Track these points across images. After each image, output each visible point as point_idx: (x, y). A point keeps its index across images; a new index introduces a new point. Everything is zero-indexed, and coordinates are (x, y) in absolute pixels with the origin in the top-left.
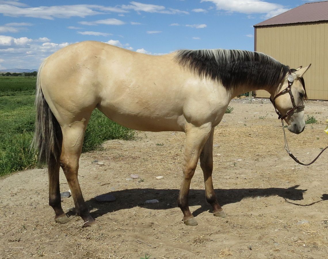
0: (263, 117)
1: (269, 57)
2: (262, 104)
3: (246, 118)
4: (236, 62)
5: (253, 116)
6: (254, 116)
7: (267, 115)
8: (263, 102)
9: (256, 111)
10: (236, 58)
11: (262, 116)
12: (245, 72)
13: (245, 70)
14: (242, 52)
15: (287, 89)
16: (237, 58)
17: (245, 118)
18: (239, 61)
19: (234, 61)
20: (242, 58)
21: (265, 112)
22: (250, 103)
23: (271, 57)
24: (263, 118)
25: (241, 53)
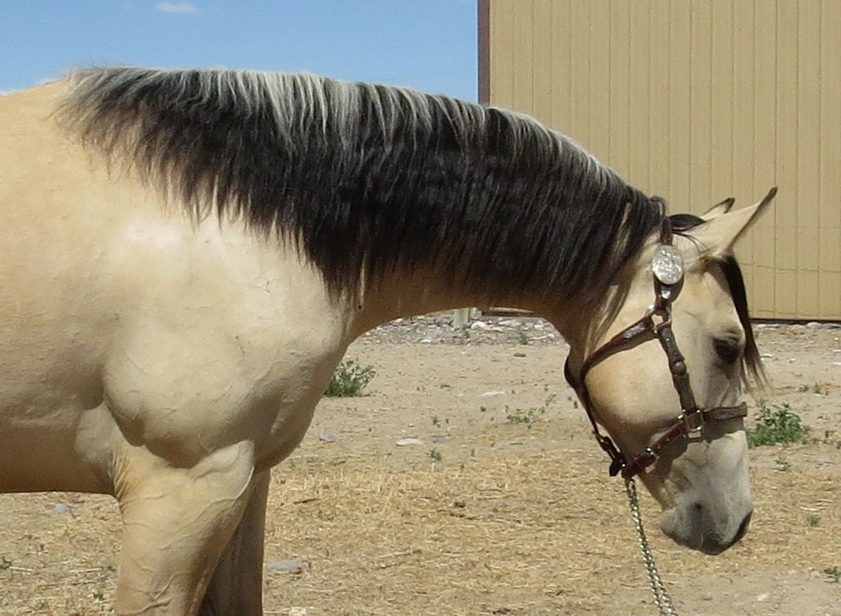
0: (531, 413)
1: (565, 144)
2: (520, 348)
3: (442, 419)
4: (388, 150)
5: (473, 407)
6: (483, 410)
7: (551, 405)
8: (529, 334)
9: (490, 384)
10: (389, 126)
11: (525, 407)
12: (431, 203)
13: (431, 195)
14: (424, 102)
15: (647, 321)
16: (392, 127)
17: (435, 421)
18: (402, 145)
19: (376, 139)
20: (420, 133)
21: (541, 387)
22: (462, 343)
23: (577, 146)
24: (526, 420)
25: (417, 104)
